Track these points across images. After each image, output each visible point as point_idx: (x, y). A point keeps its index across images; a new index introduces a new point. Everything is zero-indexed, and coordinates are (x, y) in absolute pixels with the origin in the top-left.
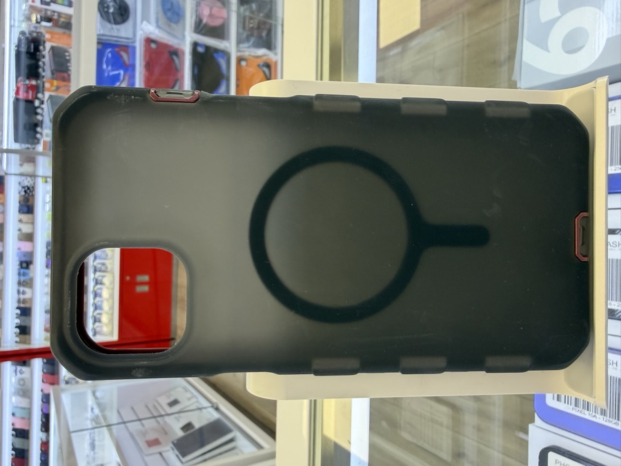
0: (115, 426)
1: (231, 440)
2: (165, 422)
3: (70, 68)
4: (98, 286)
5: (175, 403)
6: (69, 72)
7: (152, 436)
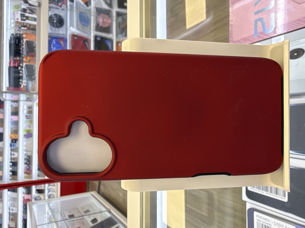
2: (84, 219)
7: (77, 226)
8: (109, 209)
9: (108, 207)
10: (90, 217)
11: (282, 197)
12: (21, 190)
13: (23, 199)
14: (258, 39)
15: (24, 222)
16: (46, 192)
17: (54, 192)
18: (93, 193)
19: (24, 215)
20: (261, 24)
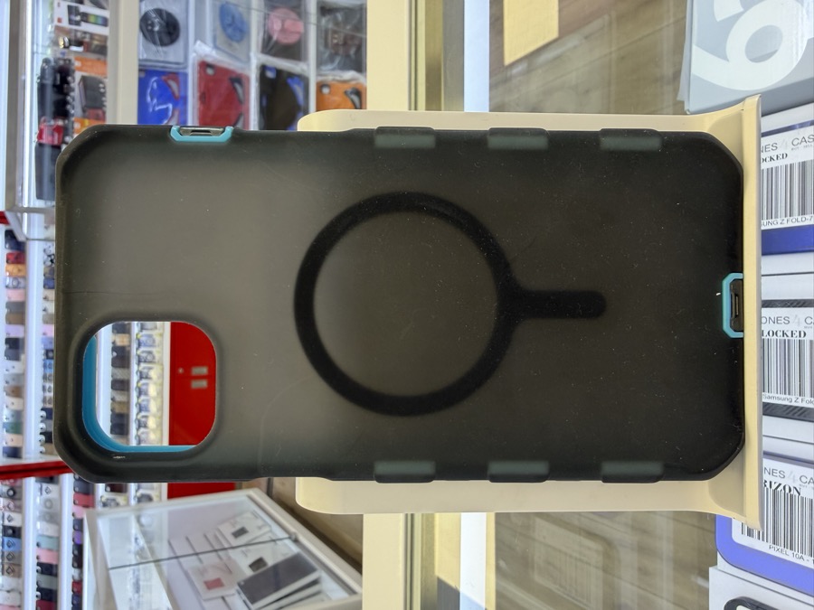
0: (166, 562)
1: (315, 582)
2: (229, 558)
3: (105, 103)
4: (144, 381)
5: (241, 532)
6: (104, 108)
7: (211, 576)
8: (295, 534)
9: (293, 530)
16: (132, 488)
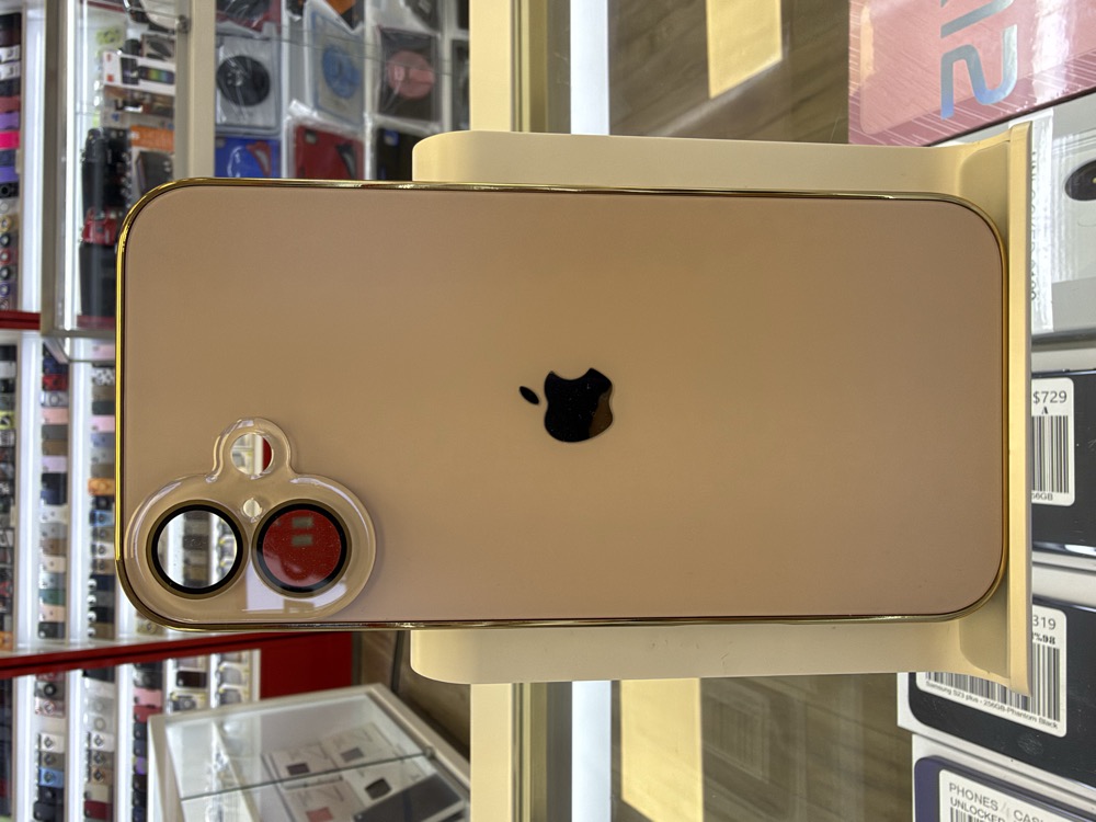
0: (258, 788)
1: (458, 816)
2: (342, 779)
5: (354, 753)
7: (316, 804)
9: (428, 743)
10: (362, 774)
11: (1046, 718)
12: (128, 673)
13: (132, 704)
14: (955, 127)
15: (137, 785)
16: (214, 681)
17: (239, 682)
18: (373, 689)
19: (138, 759)
20: (966, 68)
